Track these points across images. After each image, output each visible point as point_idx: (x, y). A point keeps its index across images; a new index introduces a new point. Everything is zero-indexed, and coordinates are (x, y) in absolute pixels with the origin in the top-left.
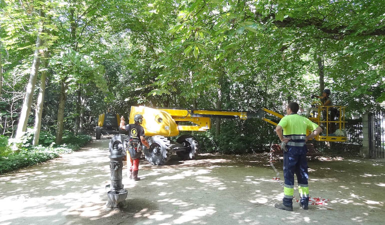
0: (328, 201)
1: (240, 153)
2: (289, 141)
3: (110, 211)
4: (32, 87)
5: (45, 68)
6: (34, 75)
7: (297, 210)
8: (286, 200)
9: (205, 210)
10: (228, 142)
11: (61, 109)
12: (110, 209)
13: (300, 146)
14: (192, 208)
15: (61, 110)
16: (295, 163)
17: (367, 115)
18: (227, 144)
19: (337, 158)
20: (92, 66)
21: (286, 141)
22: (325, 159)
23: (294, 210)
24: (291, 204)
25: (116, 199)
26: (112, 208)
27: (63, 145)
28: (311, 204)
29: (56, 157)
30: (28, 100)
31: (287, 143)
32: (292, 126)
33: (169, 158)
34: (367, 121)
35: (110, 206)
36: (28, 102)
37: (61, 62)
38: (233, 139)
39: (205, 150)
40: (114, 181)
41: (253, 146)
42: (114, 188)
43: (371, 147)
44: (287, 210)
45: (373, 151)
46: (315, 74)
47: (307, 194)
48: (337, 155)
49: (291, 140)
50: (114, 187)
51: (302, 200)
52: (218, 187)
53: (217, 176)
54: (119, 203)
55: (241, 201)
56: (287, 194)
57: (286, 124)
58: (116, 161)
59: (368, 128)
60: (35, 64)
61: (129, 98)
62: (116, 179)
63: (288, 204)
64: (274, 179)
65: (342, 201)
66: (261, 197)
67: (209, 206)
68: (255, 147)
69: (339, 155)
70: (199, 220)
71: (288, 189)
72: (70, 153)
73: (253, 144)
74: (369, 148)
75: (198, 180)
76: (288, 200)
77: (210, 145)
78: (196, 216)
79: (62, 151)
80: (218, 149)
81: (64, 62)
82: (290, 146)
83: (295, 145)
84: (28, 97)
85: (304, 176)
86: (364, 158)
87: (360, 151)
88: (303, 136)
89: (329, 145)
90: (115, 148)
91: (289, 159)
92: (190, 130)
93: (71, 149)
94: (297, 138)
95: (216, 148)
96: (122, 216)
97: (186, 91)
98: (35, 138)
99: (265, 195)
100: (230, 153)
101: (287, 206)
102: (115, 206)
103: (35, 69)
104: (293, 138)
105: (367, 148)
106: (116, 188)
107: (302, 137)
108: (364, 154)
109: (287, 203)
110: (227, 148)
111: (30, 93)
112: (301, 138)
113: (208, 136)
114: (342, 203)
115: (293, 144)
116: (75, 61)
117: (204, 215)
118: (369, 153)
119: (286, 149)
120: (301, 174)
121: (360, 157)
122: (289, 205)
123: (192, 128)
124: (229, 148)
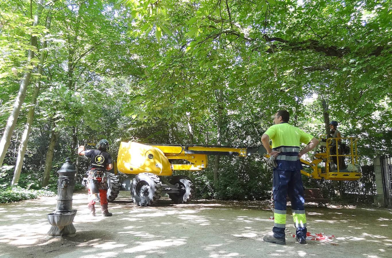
0: (333, 237)
1: (239, 200)
2: (279, 154)
3: (50, 239)
4: (13, 120)
5: (33, 104)
6: (17, 108)
7: (291, 244)
8: (277, 230)
9: (172, 242)
10: (226, 186)
11: (51, 150)
12: (51, 237)
13: (292, 160)
14: (157, 240)
15: (51, 152)
16: (287, 181)
17: (379, 159)
18: (224, 189)
19: (349, 206)
20: (83, 103)
21: (275, 155)
22: (334, 207)
23: (287, 244)
24: (282, 235)
25: (56, 222)
26: (54, 236)
27: (45, 187)
28: (311, 239)
29: (32, 197)
30: (7, 133)
31: (277, 157)
32: (281, 136)
33: (155, 202)
34: (379, 166)
35: (51, 233)
36: (7, 135)
37: (50, 98)
38: (232, 183)
39: (200, 196)
40: (60, 201)
41: (254, 192)
42: (59, 211)
43: (386, 195)
44: (277, 243)
45: (388, 199)
46: (321, 120)
47: (304, 223)
48: (348, 204)
49: (282, 154)
50: (60, 209)
51: (298, 231)
52: (199, 224)
53: (204, 215)
54: (63, 230)
55: (223, 235)
56: (278, 222)
57: (274, 134)
58: (65, 177)
59: (381, 174)
60: (20, 96)
61: (121, 138)
62: (63, 199)
63: (279, 236)
64: (270, 219)
65: (351, 238)
66: (249, 232)
67: (181, 238)
68: (255, 194)
69: (350, 203)
70: (158, 250)
71: (279, 215)
72: (51, 196)
73: (254, 190)
74: (384, 196)
75: (179, 218)
76: (279, 230)
77: (206, 190)
78: (157, 247)
79: (42, 194)
80: (215, 195)
81: (52, 98)
82: (280, 160)
83: (286, 159)
84: (9, 130)
85: (299, 199)
86: (380, 207)
87: (375, 201)
88: (295, 148)
89: (339, 194)
90: (67, 162)
91: (279, 176)
92: (181, 169)
93: (54, 193)
94: (288, 150)
95: (212, 195)
96: (62, 245)
97: (167, 112)
98: (15, 178)
99: (255, 231)
100: (228, 199)
101: (278, 238)
102: (57, 233)
103: (19, 101)
104: (283, 150)
105: (382, 196)
106: (62, 211)
107: (295, 150)
108: (379, 203)
109: (279, 234)
110: (224, 193)
111: (10, 126)
112: (293, 150)
113: (204, 181)
114: (351, 239)
115: (283, 158)
116: (64, 97)
117: (168, 246)
118: (385, 202)
119: (275, 164)
120: (296, 197)
121: (375, 207)
122: (281, 237)
123: (183, 167)
124: (227, 193)
